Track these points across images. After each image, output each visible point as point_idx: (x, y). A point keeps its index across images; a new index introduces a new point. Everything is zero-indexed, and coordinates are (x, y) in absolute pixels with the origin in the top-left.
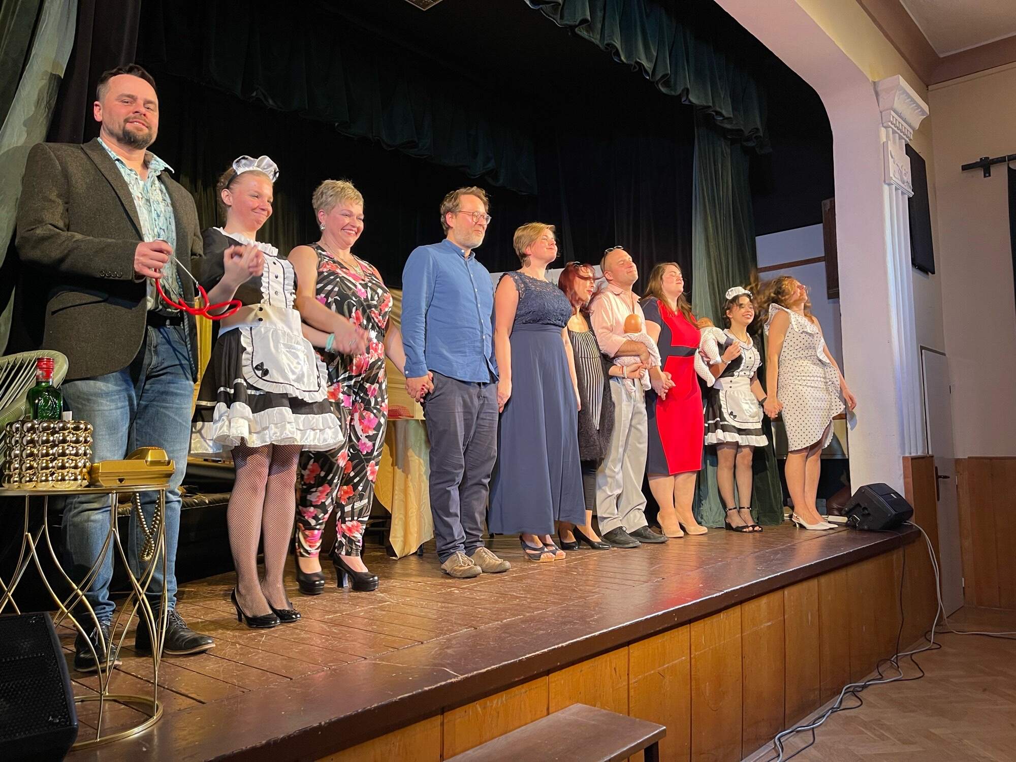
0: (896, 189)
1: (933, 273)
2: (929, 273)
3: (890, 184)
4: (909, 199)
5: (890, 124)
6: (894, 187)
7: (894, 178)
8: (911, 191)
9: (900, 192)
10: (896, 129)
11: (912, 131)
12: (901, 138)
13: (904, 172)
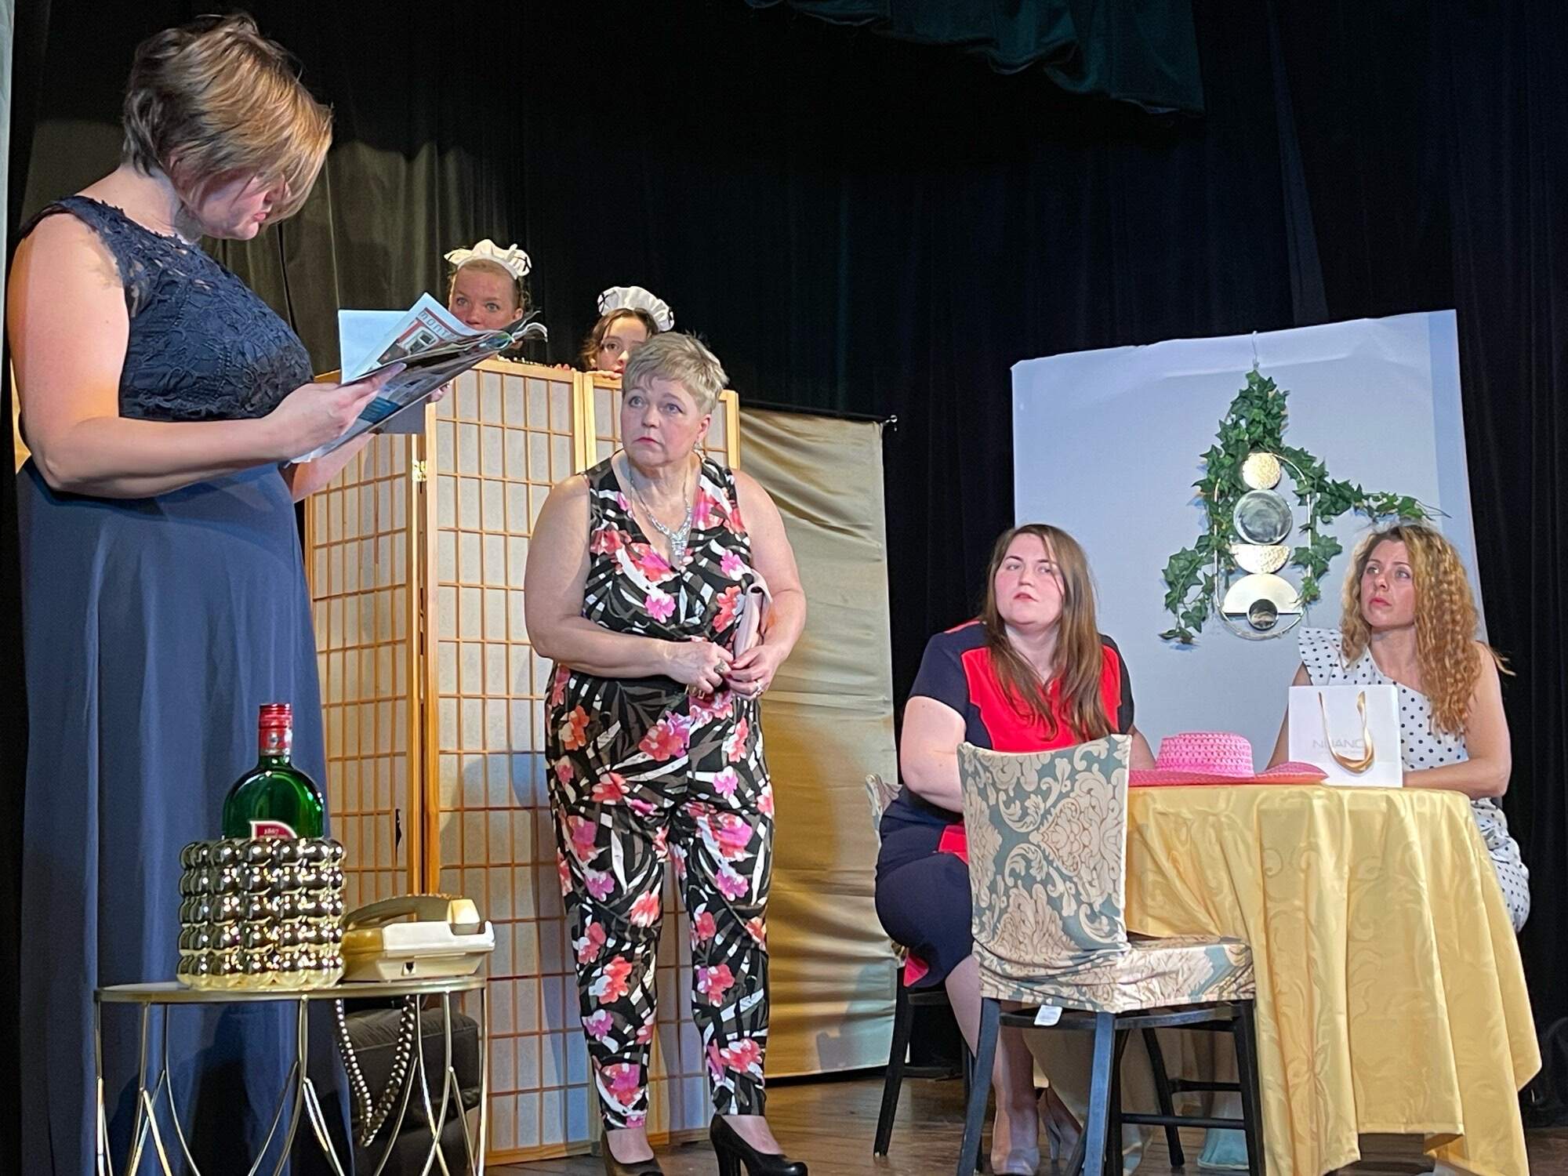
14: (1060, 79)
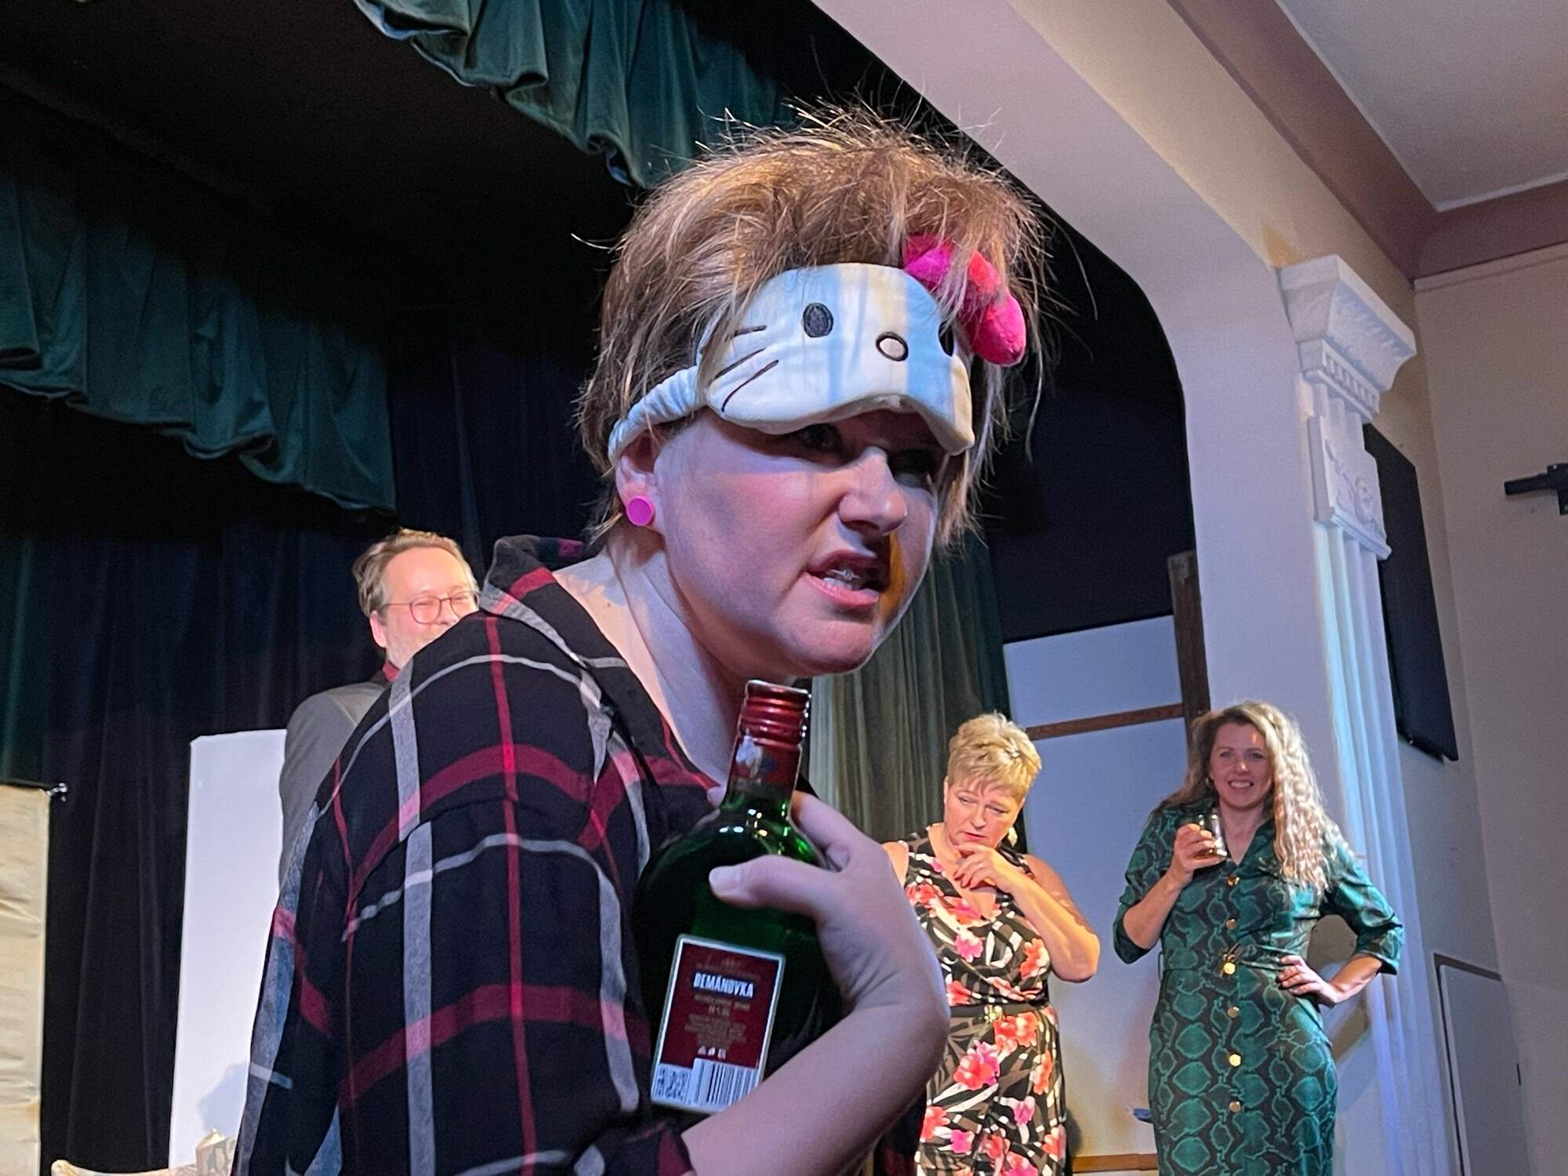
0: (1347, 538)
1: (1454, 757)
2: (1445, 759)
3: (1330, 526)
4: (1380, 563)
5: (1320, 373)
6: (1340, 531)
7: (1338, 511)
8: (1383, 543)
9: (1356, 545)
10: (1337, 387)
11: (1378, 395)
12: (1349, 407)
13: (1362, 495)
14: (256, 467)
